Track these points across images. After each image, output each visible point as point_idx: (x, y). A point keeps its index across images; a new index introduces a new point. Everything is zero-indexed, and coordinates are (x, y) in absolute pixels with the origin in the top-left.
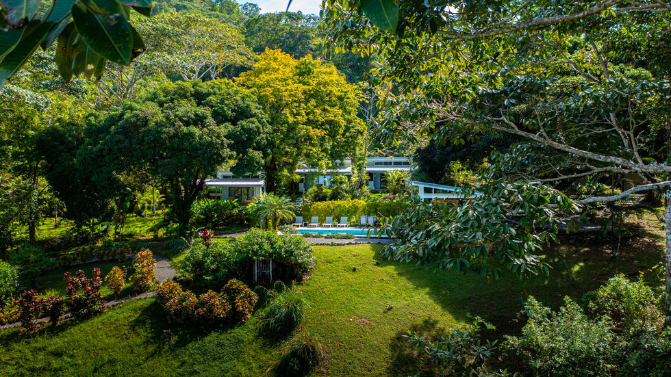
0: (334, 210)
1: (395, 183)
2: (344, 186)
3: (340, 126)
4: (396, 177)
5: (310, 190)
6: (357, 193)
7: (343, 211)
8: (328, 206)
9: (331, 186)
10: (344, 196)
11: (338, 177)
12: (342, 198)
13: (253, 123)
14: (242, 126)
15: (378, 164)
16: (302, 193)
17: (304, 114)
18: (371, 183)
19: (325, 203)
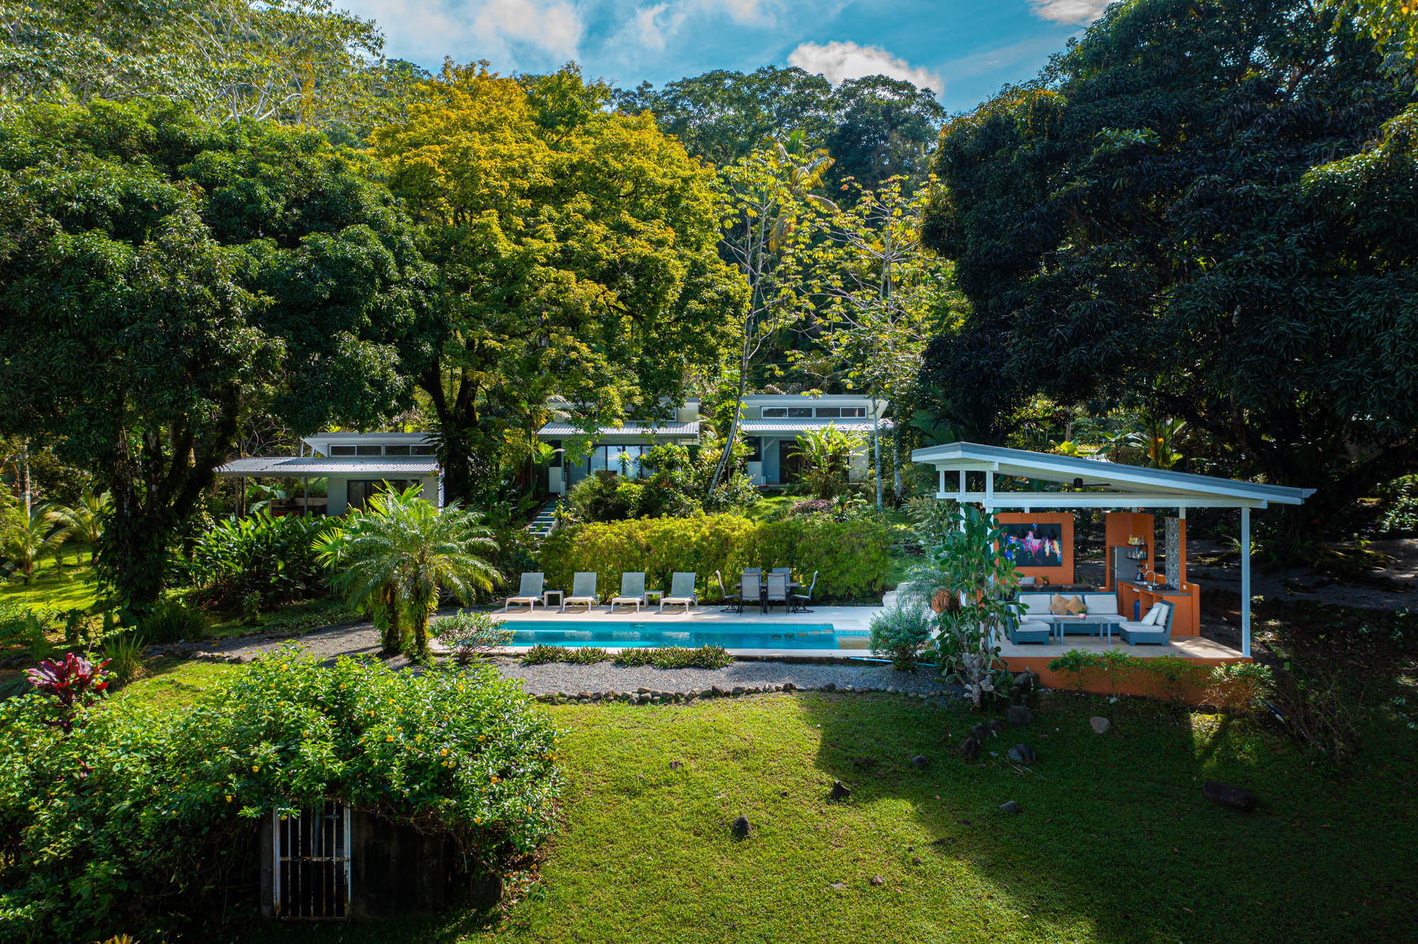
0: (648, 549)
1: (826, 465)
2: (679, 474)
3: (671, 280)
4: (830, 449)
5: (581, 487)
6: (720, 493)
7: (678, 554)
8: (629, 537)
9: (641, 476)
10: (680, 504)
11: (661, 450)
12: (676, 510)
13: (360, 241)
14: (317, 250)
15: (774, 413)
16: (555, 495)
17: (553, 236)
18: (756, 467)
19: (619, 526)
